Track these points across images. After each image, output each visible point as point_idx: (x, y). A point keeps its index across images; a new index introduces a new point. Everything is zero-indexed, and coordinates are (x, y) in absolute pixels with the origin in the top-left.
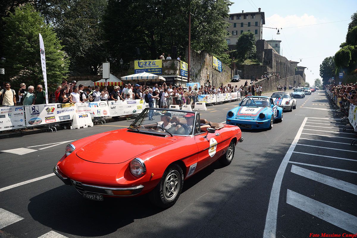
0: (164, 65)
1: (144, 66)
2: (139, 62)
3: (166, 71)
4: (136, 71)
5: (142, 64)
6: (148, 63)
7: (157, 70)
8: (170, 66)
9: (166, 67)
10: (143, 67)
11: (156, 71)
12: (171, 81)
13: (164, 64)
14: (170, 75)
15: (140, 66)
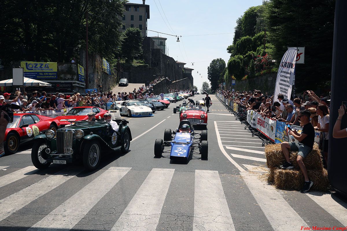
0: (60, 69)
1: (33, 68)
2: (27, 63)
3: (62, 76)
4: (24, 74)
5: (31, 66)
6: (39, 66)
7: (50, 74)
8: (67, 70)
9: (62, 70)
10: (32, 69)
11: (50, 75)
12: (68, 87)
13: (59, 67)
14: (67, 80)
15: (29, 68)
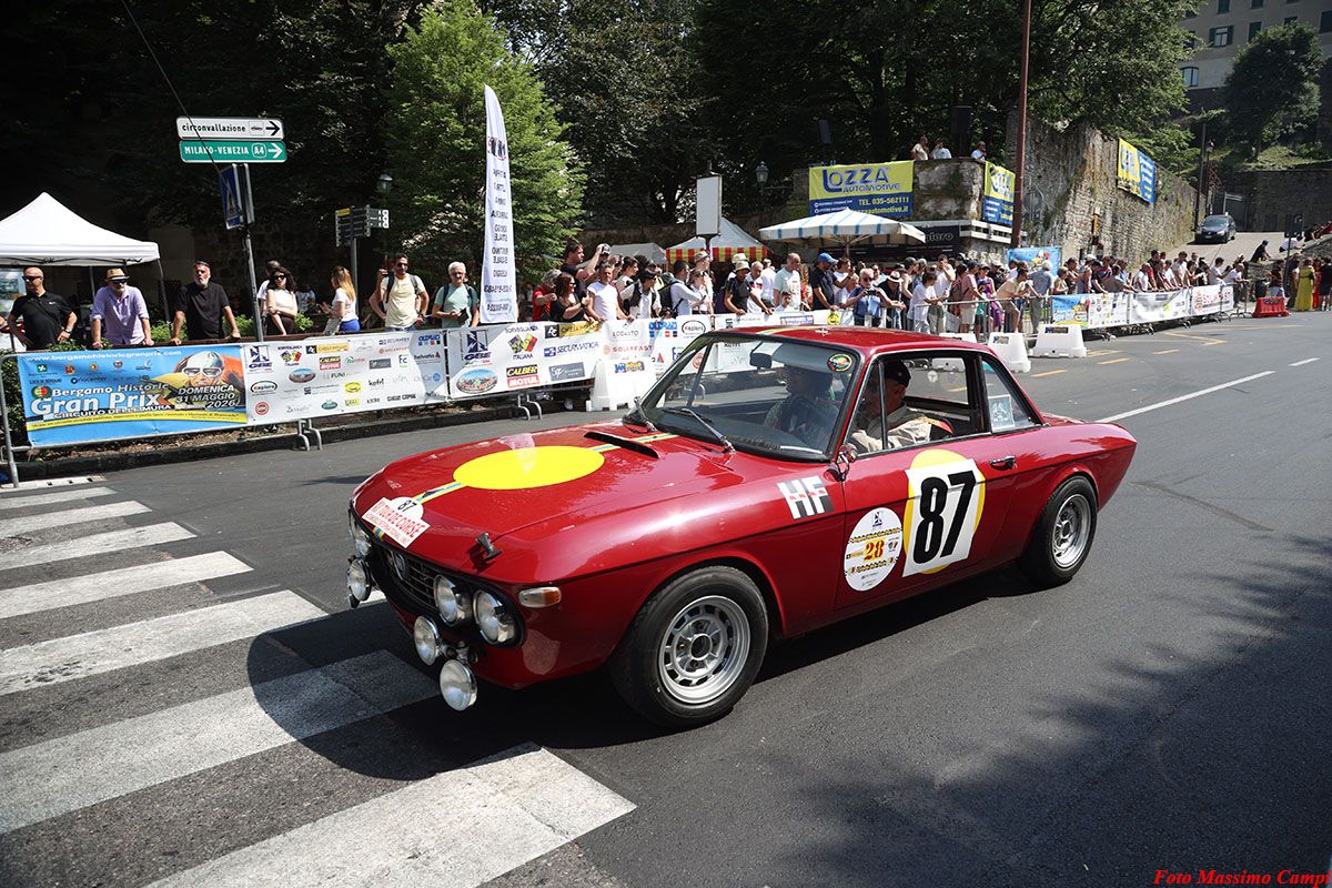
0: (922, 182)
1: (843, 186)
2: (825, 172)
3: (929, 205)
4: (816, 205)
5: (836, 179)
6: (858, 177)
7: (891, 201)
8: (944, 183)
9: (929, 187)
10: (840, 190)
11: (891, 205)
12: (945, 243)
13: (921, 176)
14: (944, 218)
15: (831, 186)
